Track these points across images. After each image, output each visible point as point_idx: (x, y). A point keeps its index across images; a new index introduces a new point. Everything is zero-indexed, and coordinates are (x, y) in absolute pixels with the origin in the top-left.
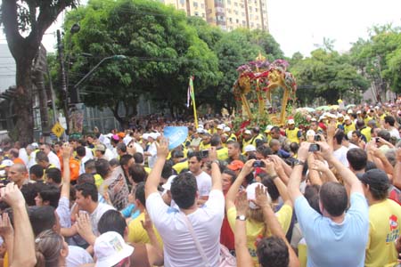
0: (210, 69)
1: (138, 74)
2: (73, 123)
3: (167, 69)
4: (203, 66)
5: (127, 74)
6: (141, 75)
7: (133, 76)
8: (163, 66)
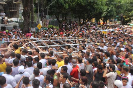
0: (102, 5)
1: (71, 5)
2: (44, 24)
3: (84, 3)
4: (99, 3)
5: (67, 4)
6: (73, 5)
7: (69, 5)
8: (82, 2)
